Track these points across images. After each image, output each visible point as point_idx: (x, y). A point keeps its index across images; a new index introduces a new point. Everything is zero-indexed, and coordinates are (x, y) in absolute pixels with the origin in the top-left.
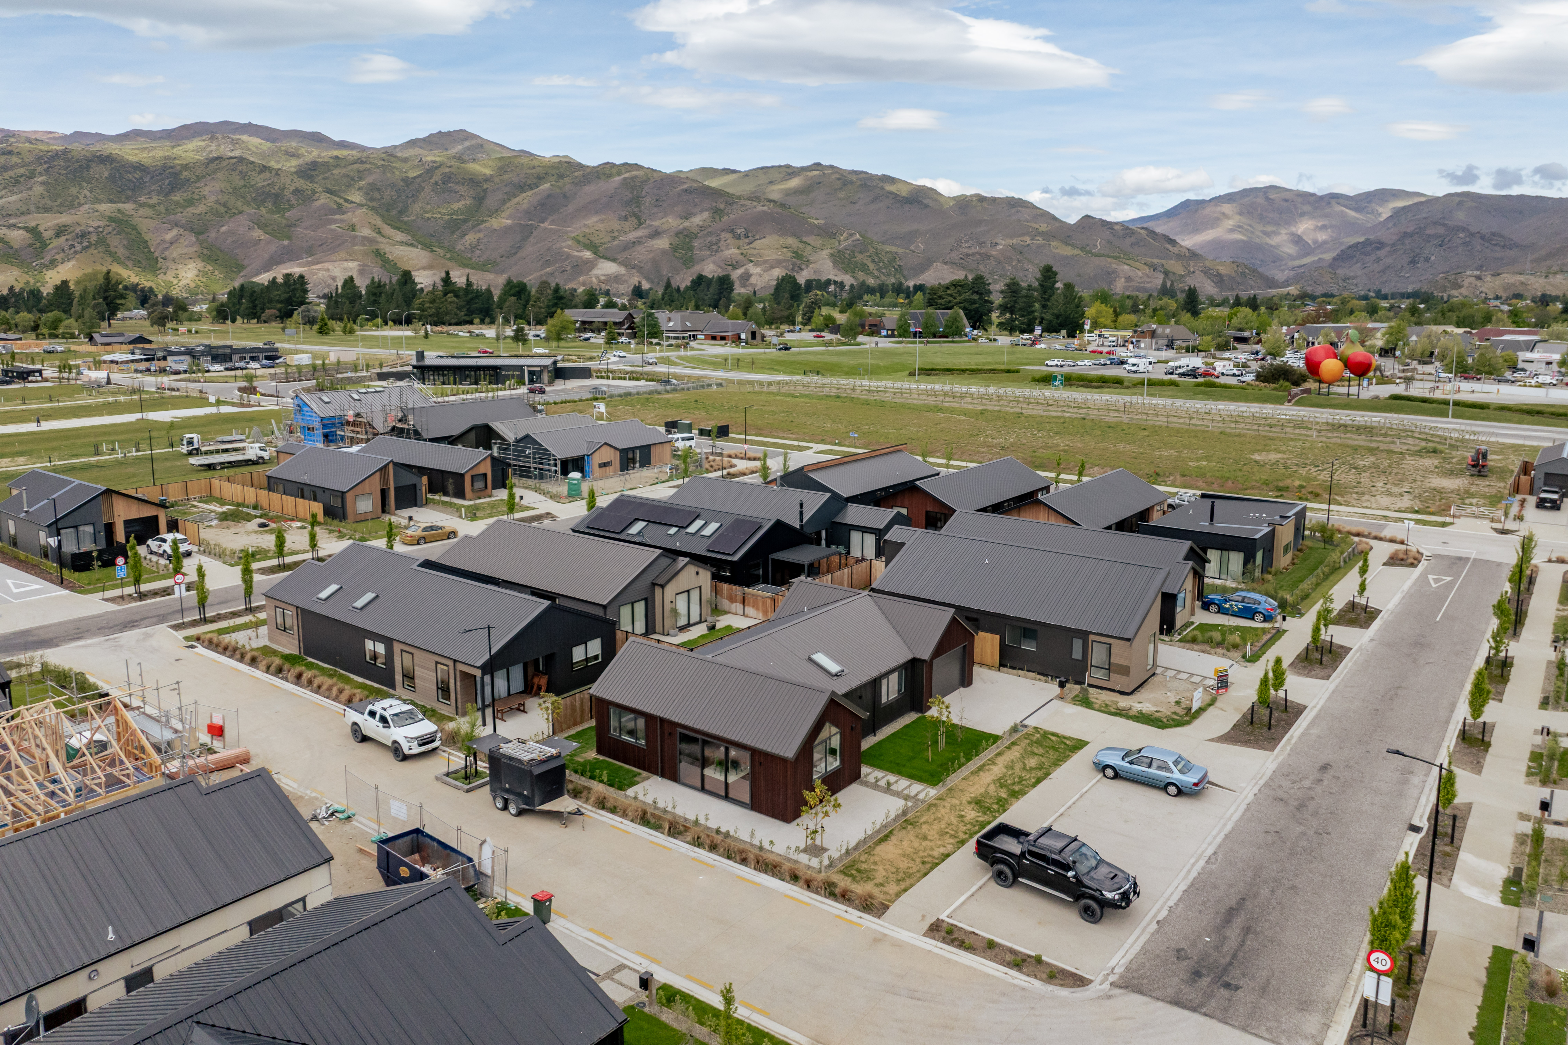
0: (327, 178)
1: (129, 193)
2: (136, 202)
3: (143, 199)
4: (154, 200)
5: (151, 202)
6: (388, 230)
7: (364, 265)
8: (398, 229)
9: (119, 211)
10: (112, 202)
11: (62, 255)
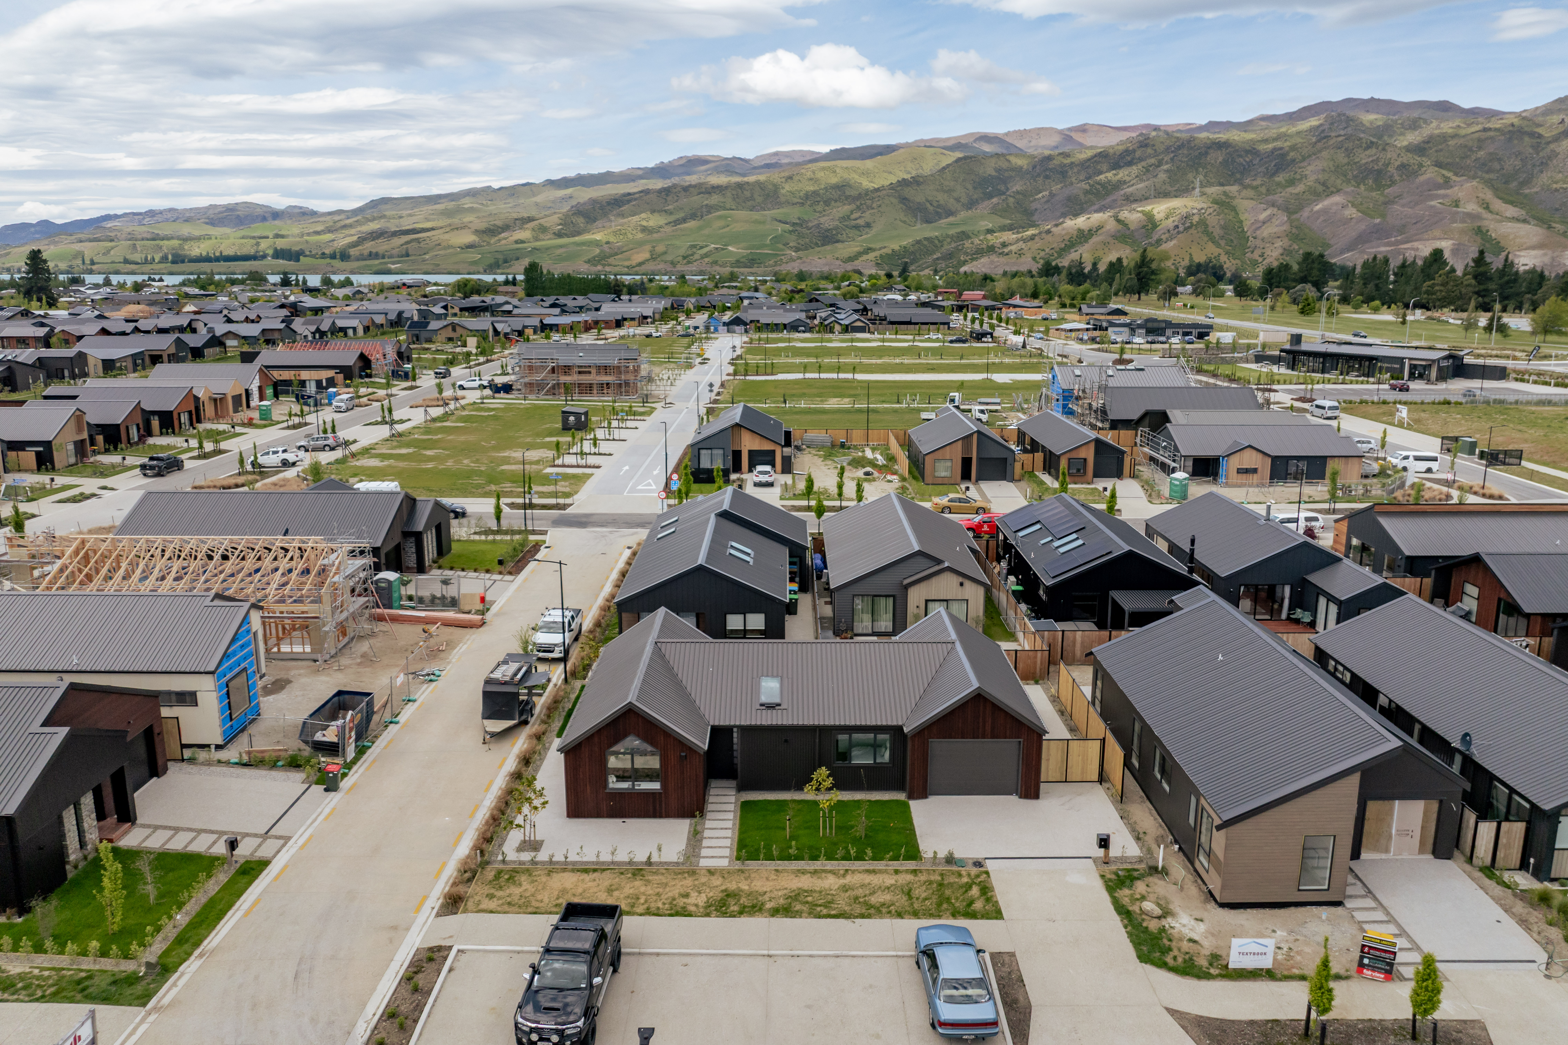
0: (1441, 150)
1: (1238, 176)
2: (1241, 184)
3: (1247, 181)
4: (1258, 182)
5: (1255, 183)
6: (1498, 205)
7: (1459, 244)
8: (1511, 203)
9: (1225, 193)
10: (1222, 185)
11: (1167, 235)
